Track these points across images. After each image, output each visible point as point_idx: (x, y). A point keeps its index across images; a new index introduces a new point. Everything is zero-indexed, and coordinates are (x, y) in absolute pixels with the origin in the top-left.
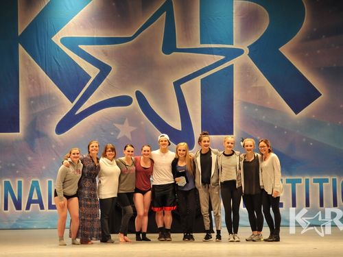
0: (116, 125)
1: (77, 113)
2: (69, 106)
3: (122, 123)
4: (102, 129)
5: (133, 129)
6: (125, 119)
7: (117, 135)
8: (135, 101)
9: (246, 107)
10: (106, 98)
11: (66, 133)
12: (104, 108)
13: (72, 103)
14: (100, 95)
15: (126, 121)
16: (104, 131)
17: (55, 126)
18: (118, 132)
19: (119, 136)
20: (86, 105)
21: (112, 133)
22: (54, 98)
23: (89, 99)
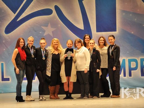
0: (43, 27)
1: (18, 20)
2: (13, 16)
3: (47, 26)
4: (34, 30)
5: (53, 29)
6: (48, 23)
7: (44, 34)
8: (54, 12)
9: (124, 14)
10: (36, 10)
11: (12, 33)
12: (35, 17)
13: (15, 13)
14: (32, 8)
15: (49, 25)
16: (36, 31)
17: (5, 29)
18: (44, 31)
19: (45, 35)
20: (24, 15)
21: (41, 33)
22: (3, 11)
23: (25, 11)
